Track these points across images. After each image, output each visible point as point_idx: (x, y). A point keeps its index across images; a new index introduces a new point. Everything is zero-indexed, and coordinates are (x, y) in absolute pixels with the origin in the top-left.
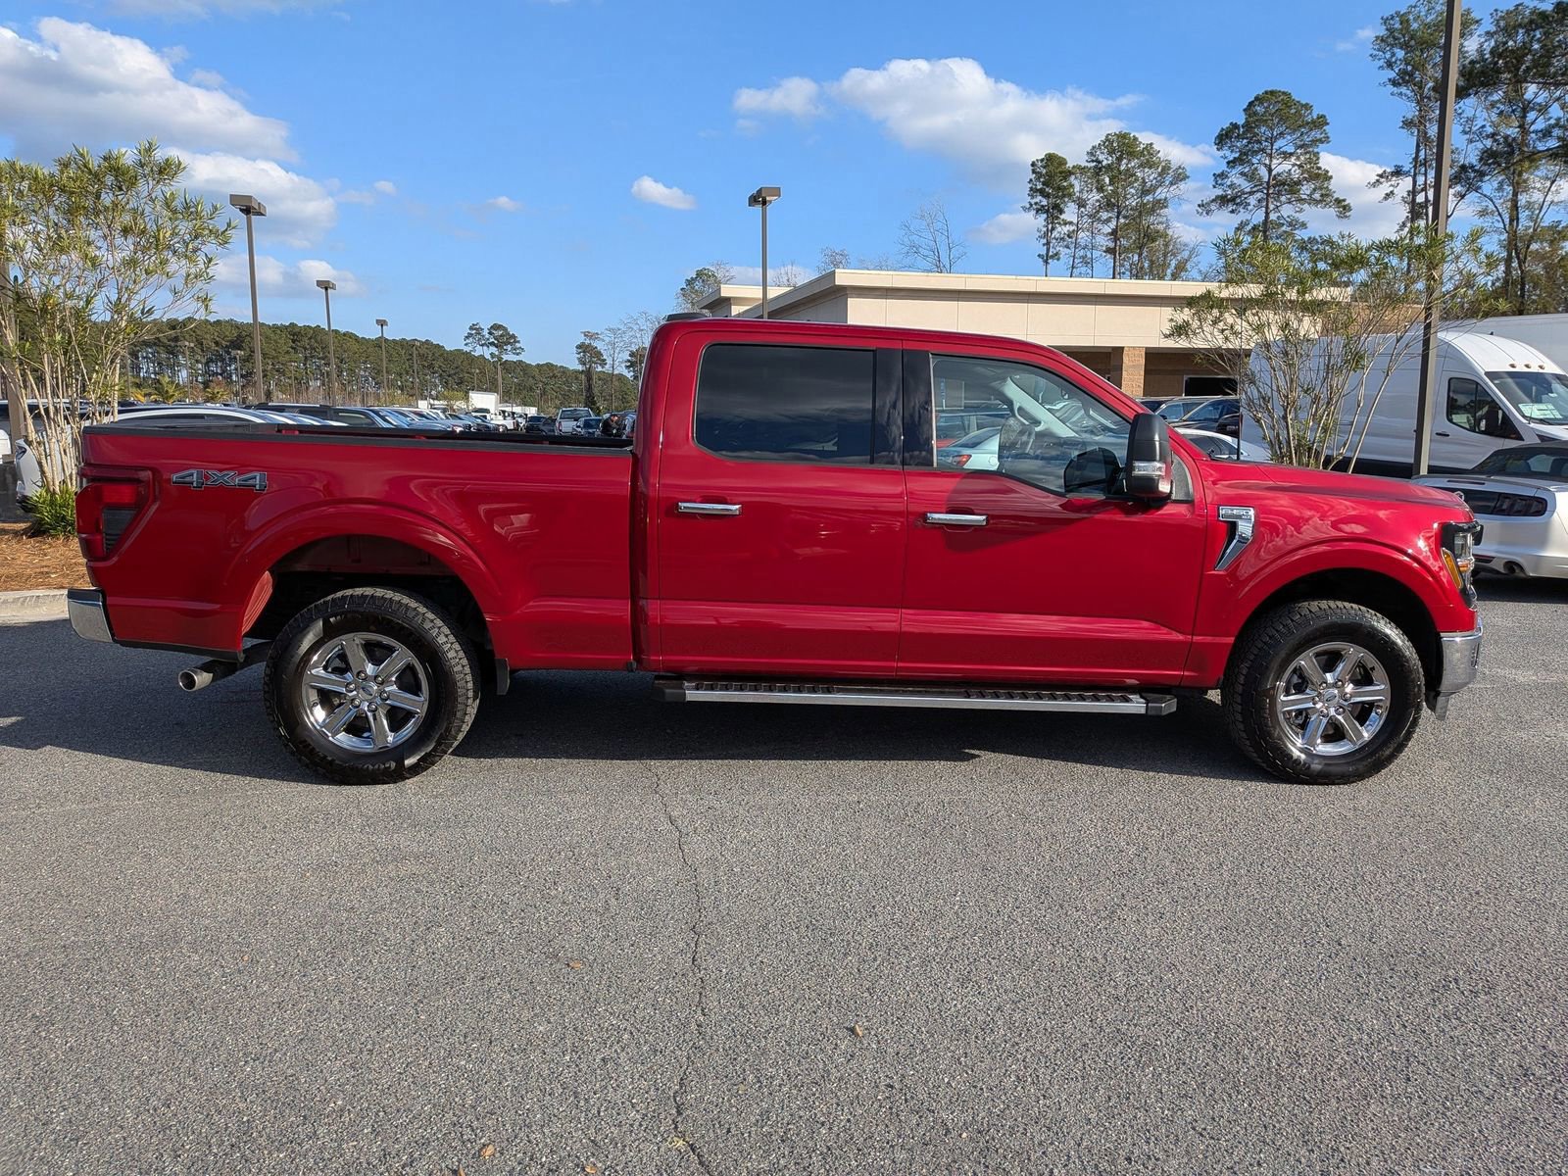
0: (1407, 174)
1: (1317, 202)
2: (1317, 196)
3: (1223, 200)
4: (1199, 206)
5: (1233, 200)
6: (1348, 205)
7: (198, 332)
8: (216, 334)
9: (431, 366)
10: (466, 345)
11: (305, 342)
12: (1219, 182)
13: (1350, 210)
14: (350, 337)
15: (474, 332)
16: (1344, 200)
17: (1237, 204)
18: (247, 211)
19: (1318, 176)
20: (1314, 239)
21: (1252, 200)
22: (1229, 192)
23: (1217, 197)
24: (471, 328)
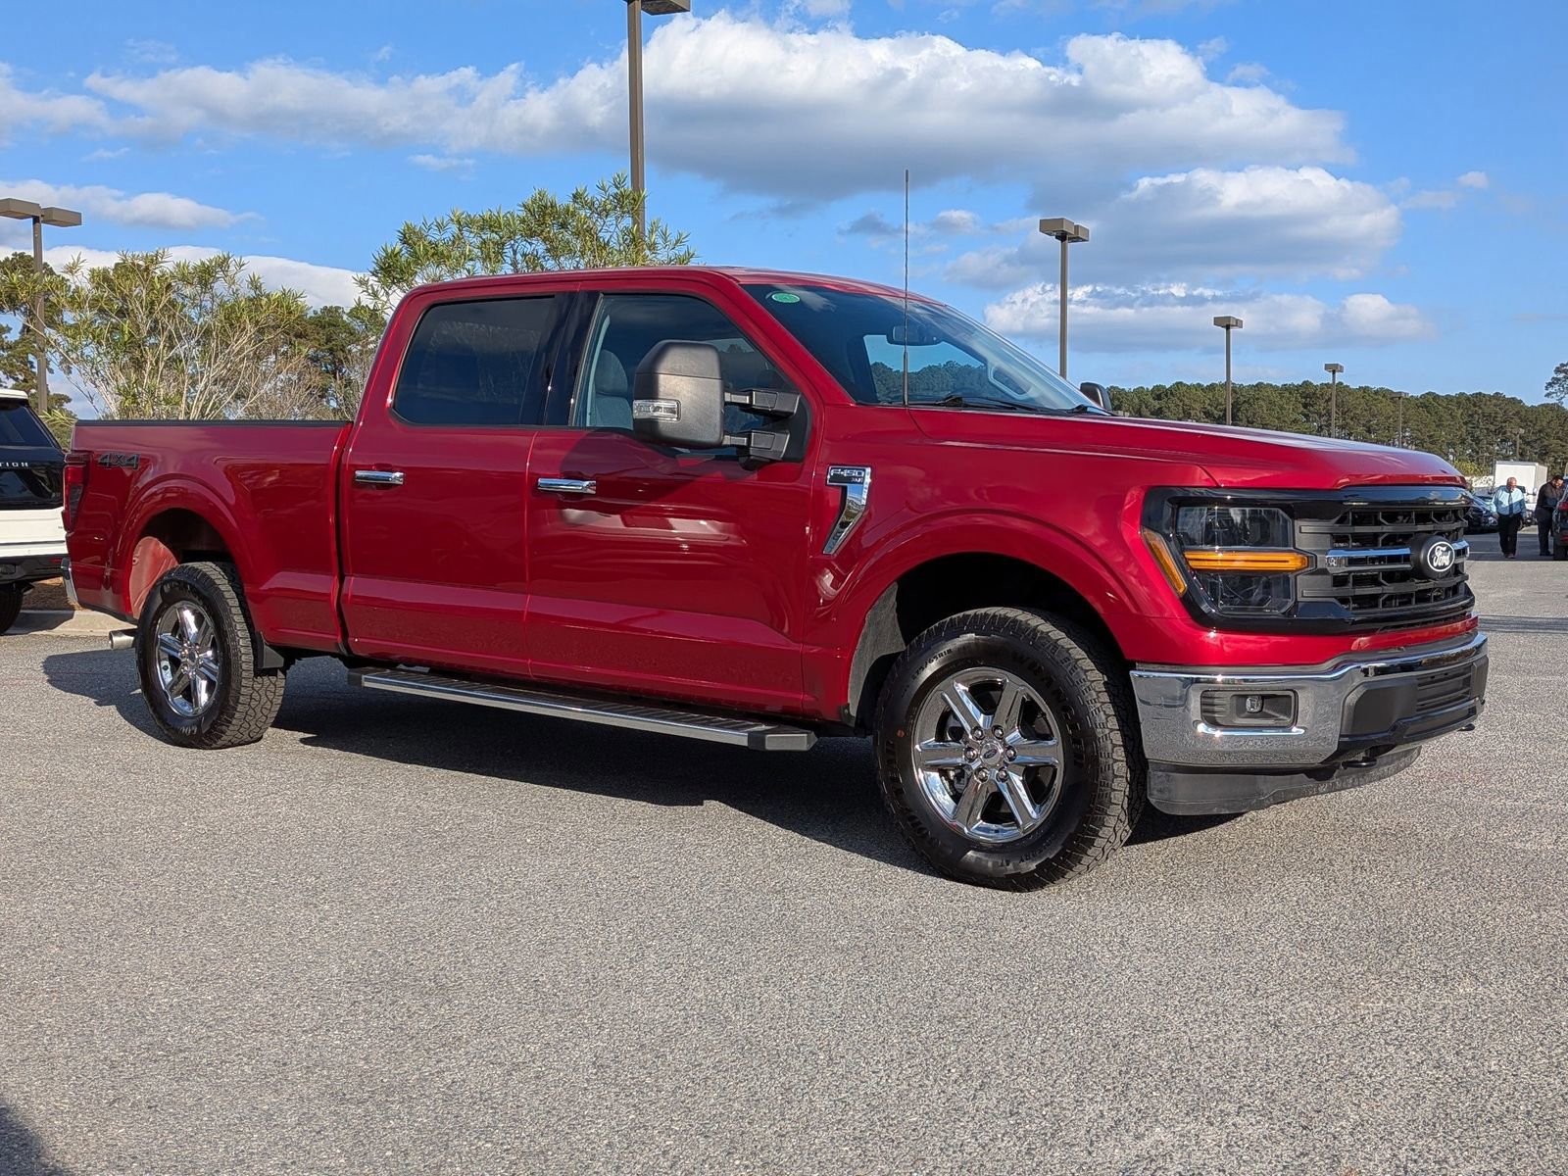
7: (1187, 402)
8: (1208, 402)
9: (1500, 431)
10: (1548, 395)
11: (1321, 406)
14: (1384, 396)
15: (1561, 376)
18: (1063, 237)
24: (1558, 370)
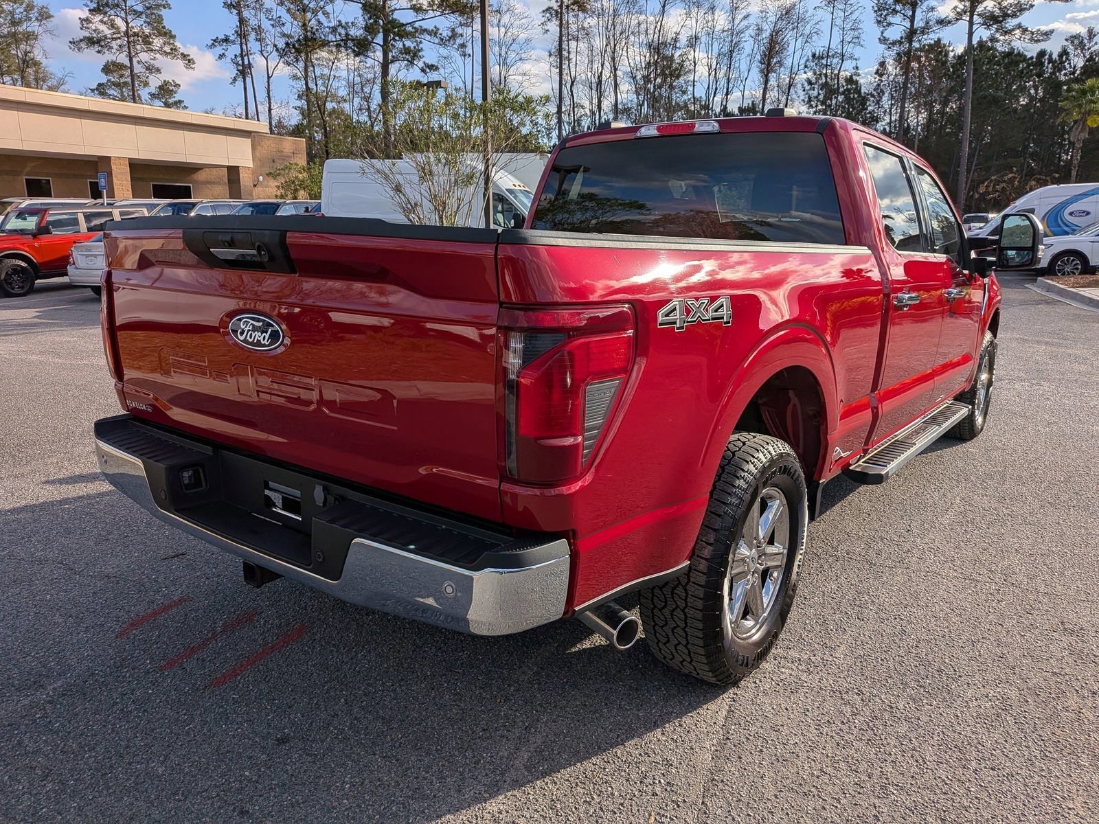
0: (233, 42)
1: (167, 54)
2: (167, 49)
3: (91, 41)
4: (70, 42)
5: (98, 42)
6: (192, 59)
12: (85, 25)
13: (194, 63)
16: (188, 55)
17: (102, 46)
19: (165, 34)
20: (168, 82)
21: (114, 44)
22: (95, 35)
23: (85, 38)
